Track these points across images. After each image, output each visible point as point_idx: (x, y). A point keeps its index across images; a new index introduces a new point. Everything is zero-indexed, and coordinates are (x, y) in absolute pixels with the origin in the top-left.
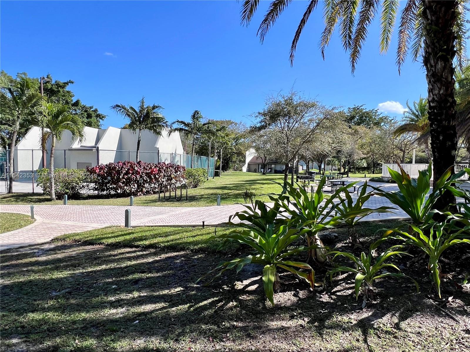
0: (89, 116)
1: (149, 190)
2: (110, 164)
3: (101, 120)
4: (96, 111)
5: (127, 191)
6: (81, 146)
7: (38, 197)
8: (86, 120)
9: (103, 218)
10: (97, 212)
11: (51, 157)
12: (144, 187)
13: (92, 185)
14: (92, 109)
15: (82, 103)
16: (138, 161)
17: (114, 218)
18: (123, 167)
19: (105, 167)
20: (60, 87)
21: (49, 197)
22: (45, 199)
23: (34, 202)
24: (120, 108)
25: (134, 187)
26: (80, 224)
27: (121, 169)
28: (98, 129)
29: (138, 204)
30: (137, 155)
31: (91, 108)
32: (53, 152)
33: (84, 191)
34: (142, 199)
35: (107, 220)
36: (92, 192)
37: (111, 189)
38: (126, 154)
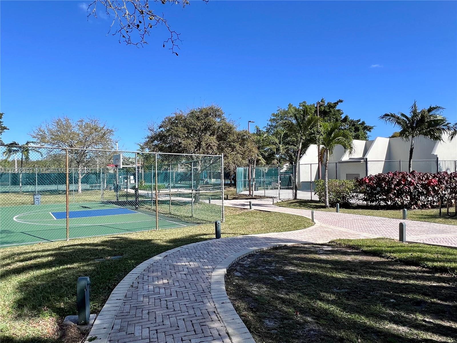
0: (357, 130)
1: (425, 203)
2: (379, 175)
3: (368, 132)
4: (363, 123)
5: (399, 203)
6: (350, 159)
7: (315, 204)
8: (354, 134)
9: (374, 229)
10: (367, 223)
11: (326, 169)
12: (419, 200)
13: (361, 195)
14: (359, 123)
15: (351, 118)
16: (411, 171)
17: (386, 230)
18: (393, 178)
19: (374, 178)
20: (332, 107)
21: (324, 204)
22: (321, 206)
23: (312, 208)
24: (389, 117)
25: (407, 200)
26: (352, 232)
27: (392, 180)
28: (365, 141)
29: (412, 218)
30: (410, 165)
31: (359, 121)
32: (327, 165)
33: (354, 200)
34: (418, 213)
35: (378, 231)
36: (361, 202)
37: (381, 200)
38: (397, 164)
